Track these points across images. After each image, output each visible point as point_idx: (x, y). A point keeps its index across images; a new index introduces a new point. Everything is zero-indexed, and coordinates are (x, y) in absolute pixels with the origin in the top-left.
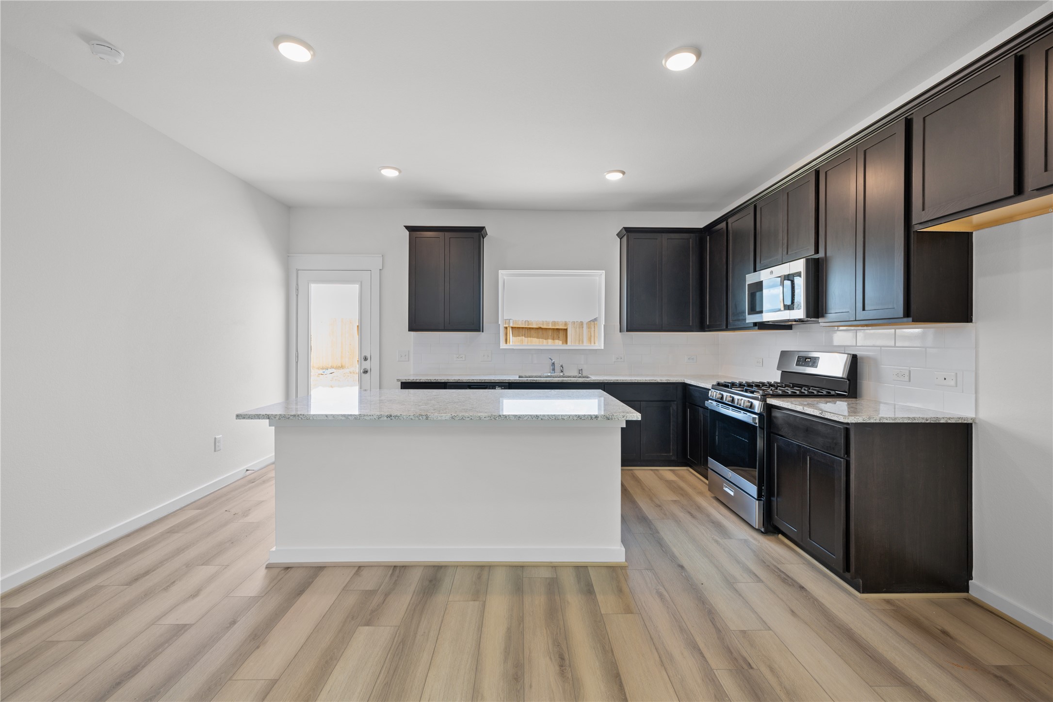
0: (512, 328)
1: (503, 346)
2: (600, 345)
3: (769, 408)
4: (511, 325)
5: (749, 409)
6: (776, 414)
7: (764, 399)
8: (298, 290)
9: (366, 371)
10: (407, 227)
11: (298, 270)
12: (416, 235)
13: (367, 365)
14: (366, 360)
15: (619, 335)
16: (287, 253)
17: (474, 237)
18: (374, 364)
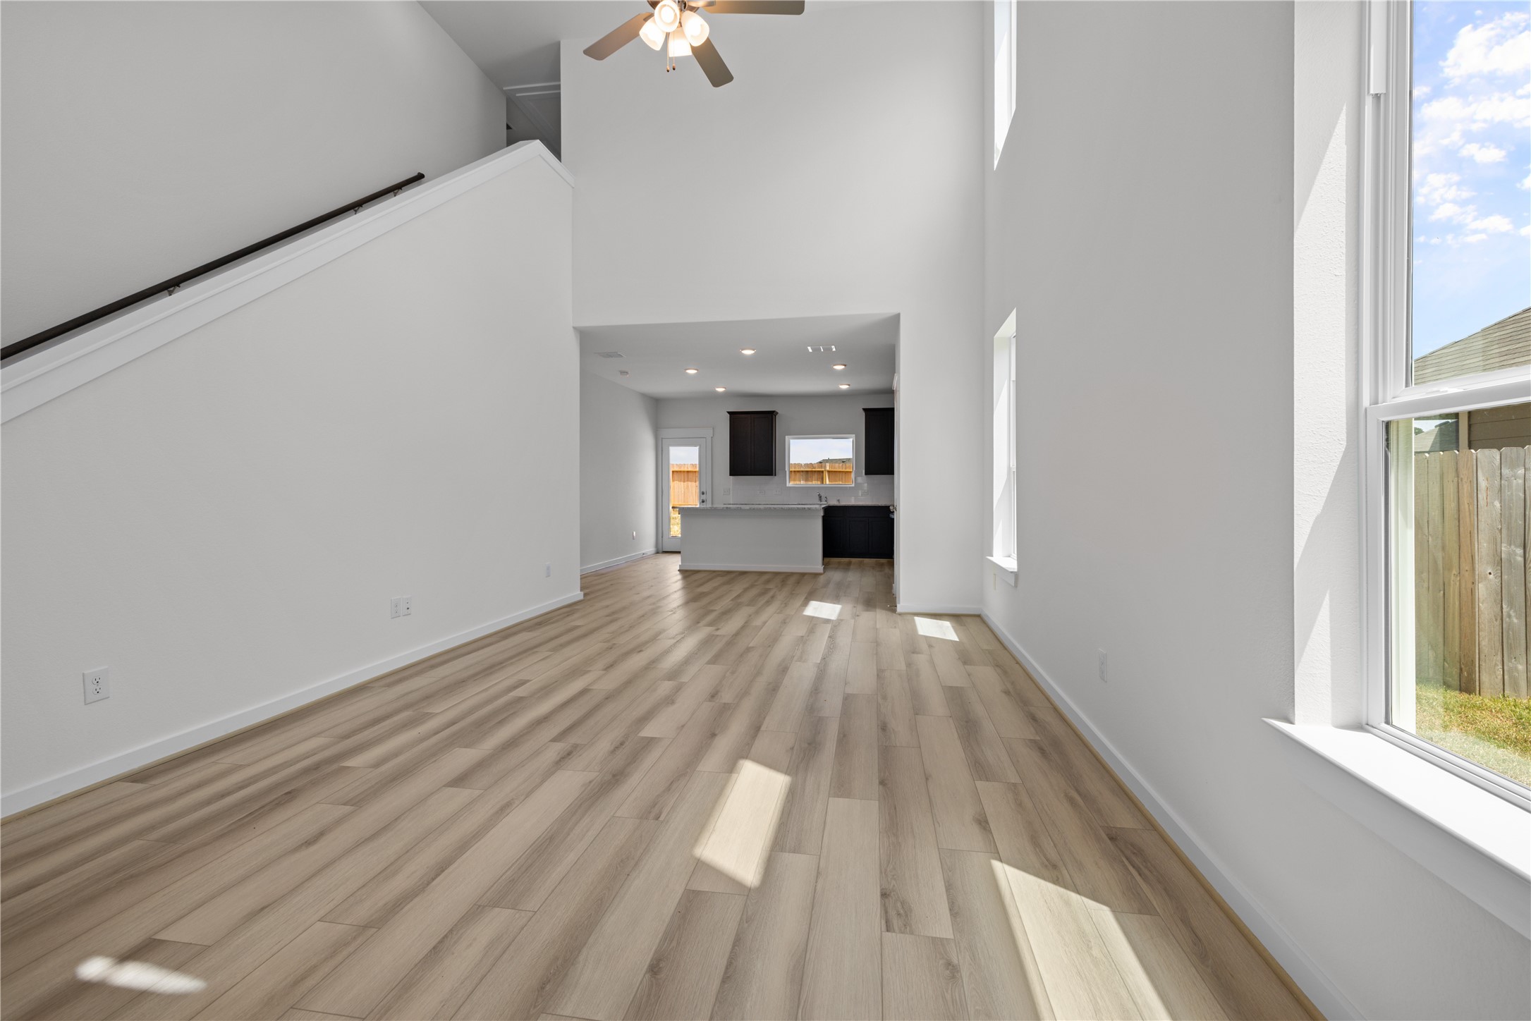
0: (829, 472)
1: (789, 484)
2: (853, 484)
4: (828, 468)
8: (662, 451)
9: (703, 502)
10: (728, 412)
11: (662, 438)
12: (736, 418)
13: (704, 497)
14: (703, 493)
15: (863, 479)
16: (657, 428)
17: (770, 416)
18: (708, 497)
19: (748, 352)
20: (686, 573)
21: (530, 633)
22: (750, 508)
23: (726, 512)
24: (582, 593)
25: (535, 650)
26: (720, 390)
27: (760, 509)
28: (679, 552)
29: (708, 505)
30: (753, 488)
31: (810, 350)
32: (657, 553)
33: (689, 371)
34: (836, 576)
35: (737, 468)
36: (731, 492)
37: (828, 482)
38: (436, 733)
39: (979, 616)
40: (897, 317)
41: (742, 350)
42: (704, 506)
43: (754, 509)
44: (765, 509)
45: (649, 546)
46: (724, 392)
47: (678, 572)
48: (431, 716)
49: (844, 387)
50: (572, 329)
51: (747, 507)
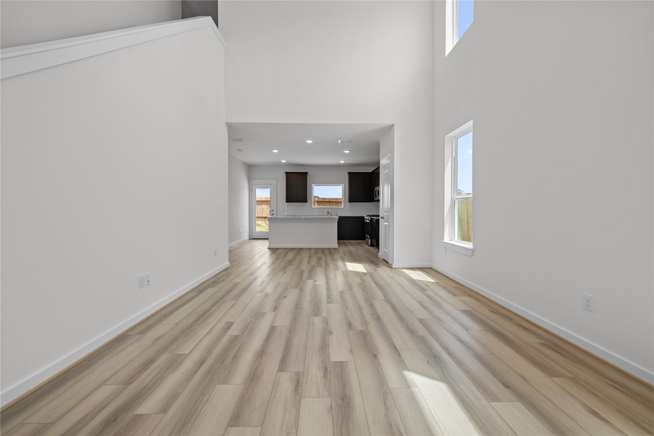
0: (317, 201)
1: (313, 207)
2: (343, 207)
3: (371, 219)
4: (316, 200)
5: (368, 220)
6: (373, 219)
7: (370, 217)
8: (252, 190)
9: (272, 215)
10: (285, 172)
11: (252, 184)
12: (288, 175)
13: (272, 213)
14: (272, 211)
15: (348, 204)
16: (249, 179)
17: (305, 175)
18: (275, 212)
19: (309, 142)
20: (273, 250)
21: (213, 289)
22: (305, 218)
23: (286, 220)
24: (230, 262)
25: (224, 300)
26: (284, 161)
27: (309, 218)
28: (268, 239)
29: (275, 216)
30: (296, 208)
31: (339, 142)
32: (250, 239)
33: (274, 151)
34: (344, 249)
35: (290, 199)
36: (286, 210)
37: (316, 206)
38: (196, 372)
39: (430, 268)
40: (392, 126)
41: (307, 140)
42: (273, 217)
43: (306, 218)
44: (312, 218)
45: (246, 237)
46: (285, 162)
47: (268, 249)
48: (184, 357)
49: (342, 162)
50: (225, 124)
51: (303, 217)
